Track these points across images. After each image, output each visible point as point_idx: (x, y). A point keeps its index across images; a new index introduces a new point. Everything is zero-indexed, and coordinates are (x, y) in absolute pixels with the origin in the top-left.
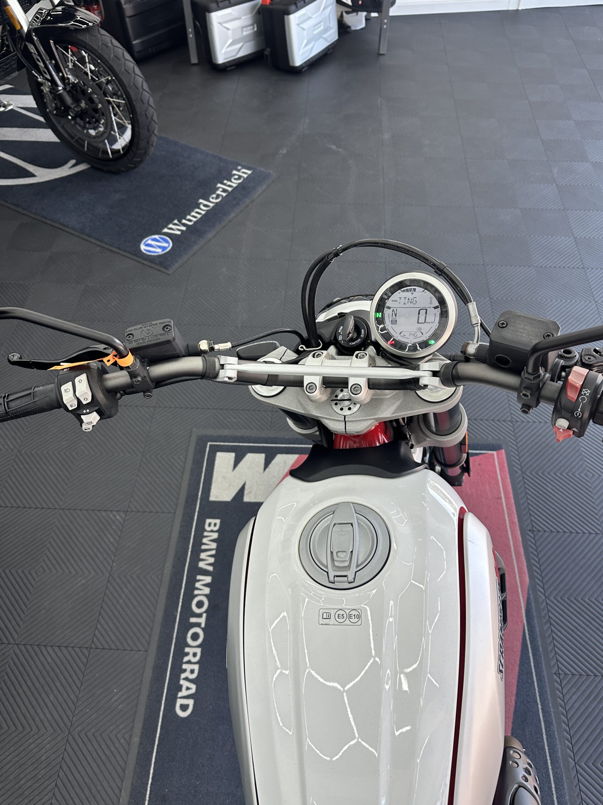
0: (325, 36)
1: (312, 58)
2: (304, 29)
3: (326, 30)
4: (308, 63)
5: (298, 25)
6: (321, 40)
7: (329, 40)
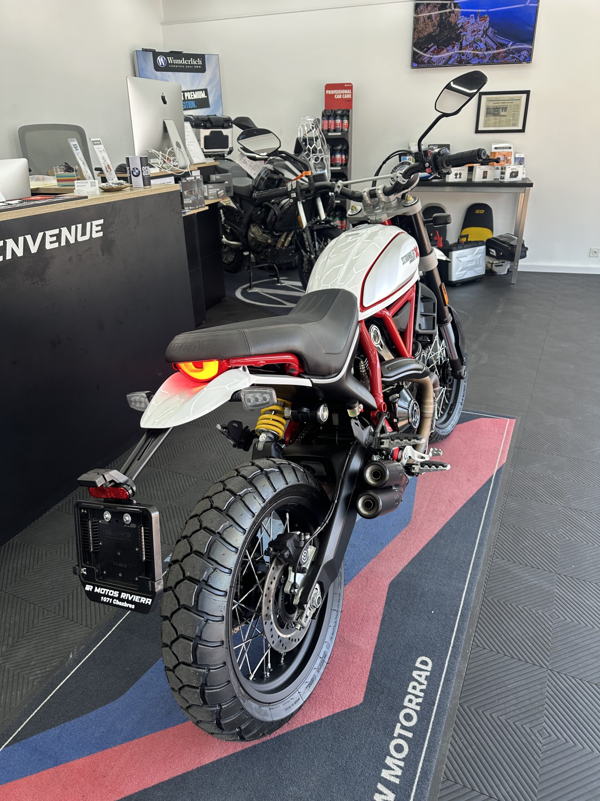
0: (475, 269)
1: (464, 279)
2: (460, 261)
3: (476, 266)
4: (461, 281)
5: (457, 258)
6: (472, 271)
7: (478, 272)
